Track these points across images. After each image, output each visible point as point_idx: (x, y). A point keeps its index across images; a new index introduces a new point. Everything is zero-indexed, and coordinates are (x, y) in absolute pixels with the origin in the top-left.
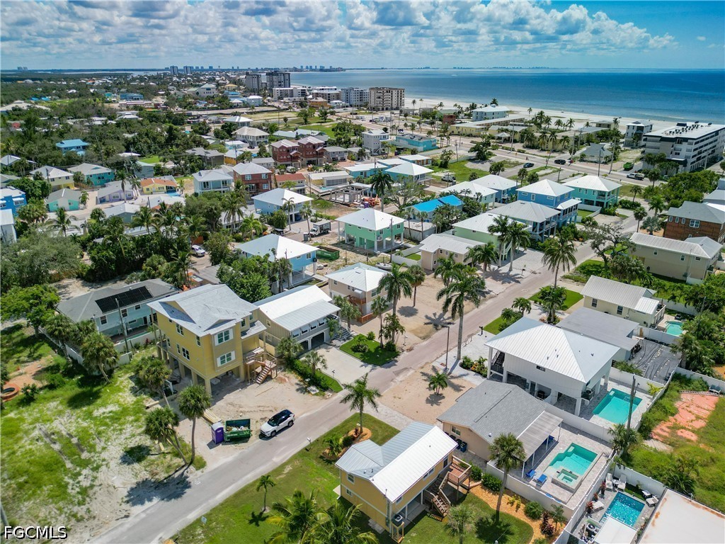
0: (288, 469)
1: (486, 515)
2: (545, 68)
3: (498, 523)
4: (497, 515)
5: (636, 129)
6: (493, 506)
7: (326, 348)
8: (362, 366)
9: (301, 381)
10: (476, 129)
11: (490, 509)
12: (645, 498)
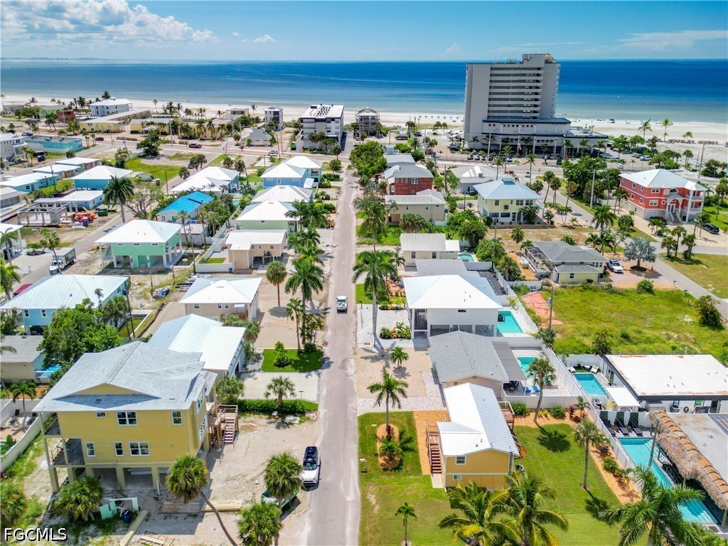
0: (372, 499)
1: (538, 434)
2: (93, 59)
3: (550, 435)
4: (542, 430)
5: (272, 113)
6: (533, 426)
7: (250, 377)
8: (307, 377)
9: (269, 418)
10: (114, 124)
11: (535, 429)
12: (589, 370)
